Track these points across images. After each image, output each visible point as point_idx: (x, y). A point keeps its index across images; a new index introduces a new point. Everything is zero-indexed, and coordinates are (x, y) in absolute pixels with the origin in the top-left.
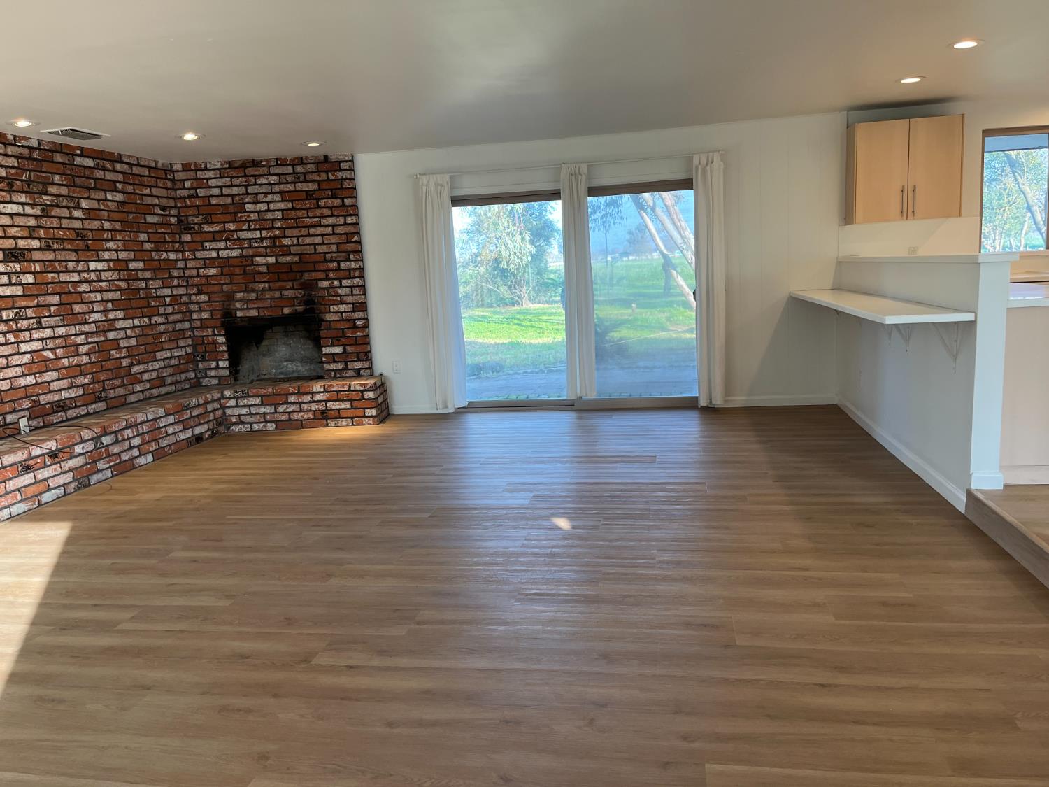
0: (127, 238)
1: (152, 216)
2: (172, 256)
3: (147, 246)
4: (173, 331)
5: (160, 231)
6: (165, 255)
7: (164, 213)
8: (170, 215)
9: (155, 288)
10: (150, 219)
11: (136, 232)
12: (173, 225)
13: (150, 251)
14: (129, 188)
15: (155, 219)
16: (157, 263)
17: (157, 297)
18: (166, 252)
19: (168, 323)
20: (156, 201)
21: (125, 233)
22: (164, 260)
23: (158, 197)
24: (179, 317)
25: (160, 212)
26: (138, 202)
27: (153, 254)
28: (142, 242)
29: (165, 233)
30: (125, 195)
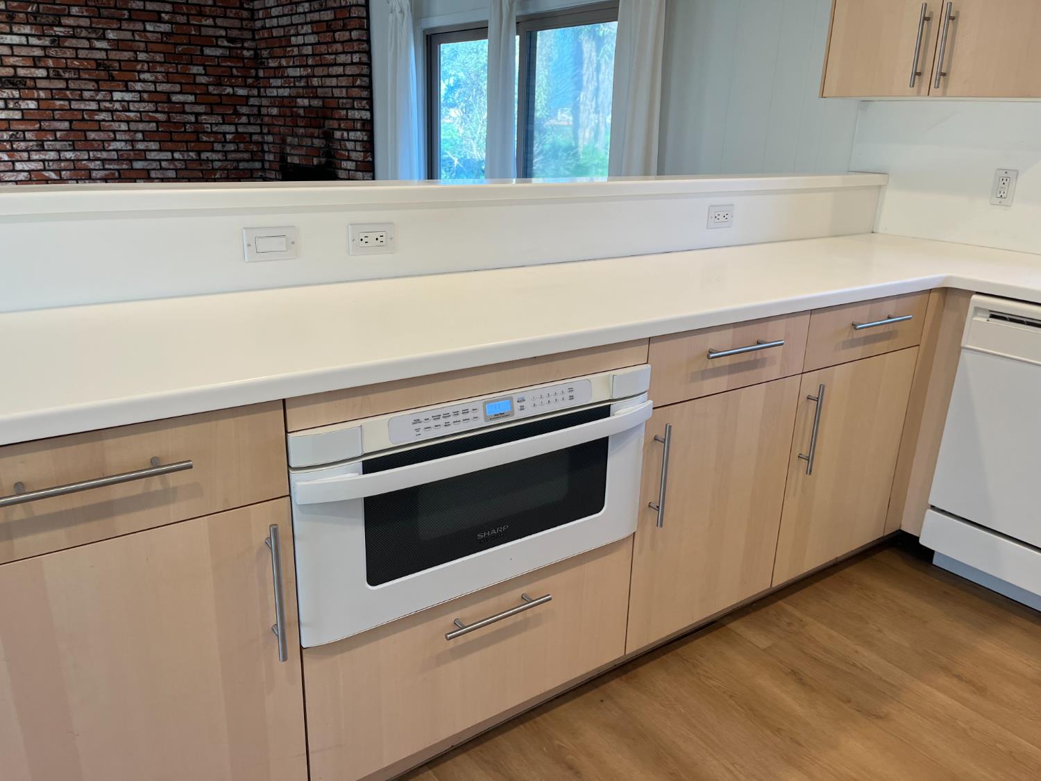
0: (171, 70)
1: (213, 49)
2: (241, 92)
3: (203, 80)
4: (235, 169)
5: (224, 64)
6: (229, 90)
7: (232, 45)
8: (243, 48)
9: (211, 124)
10: (208, 51)
11: (187, 64)
12: (247, 58)
13: (207, 85)
14: (182, 19)
15: (218, 52)
16: (216, 97)
17: (212, 132)
18: (233, 87)
19: (226, 160)
20: (223, 33)
21: (169, 65)
22: (228, 95)
23: (226, 28)
24: (246, 156)
25: (226, 44)
26: (193, 32)
27: (211, 88)
28: (195, 75)
29: (231, 68)
30: (174, 26)
